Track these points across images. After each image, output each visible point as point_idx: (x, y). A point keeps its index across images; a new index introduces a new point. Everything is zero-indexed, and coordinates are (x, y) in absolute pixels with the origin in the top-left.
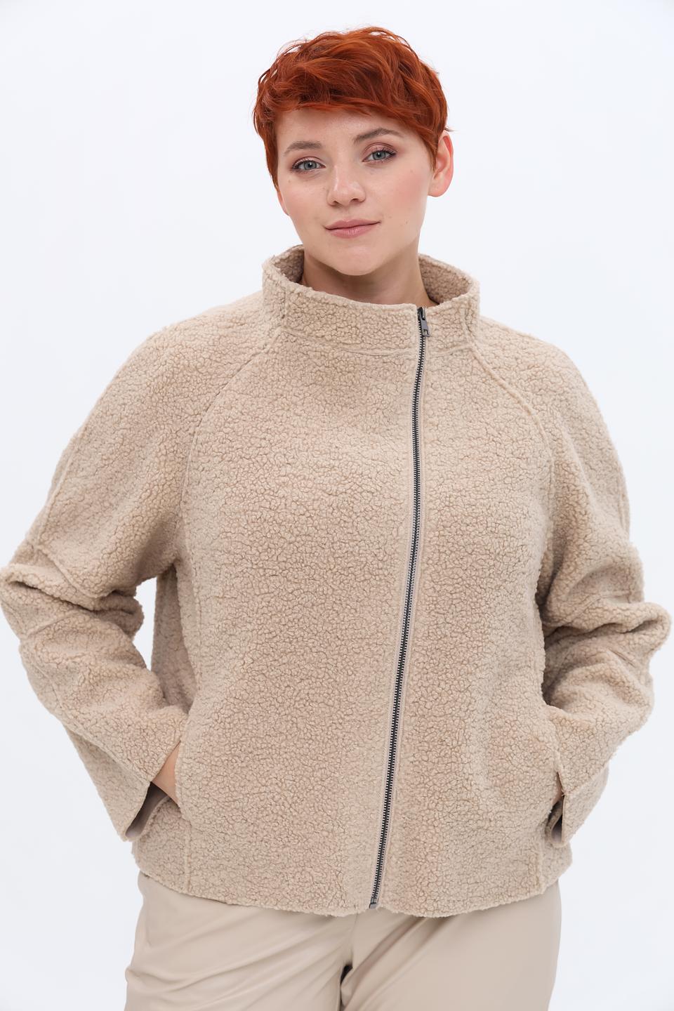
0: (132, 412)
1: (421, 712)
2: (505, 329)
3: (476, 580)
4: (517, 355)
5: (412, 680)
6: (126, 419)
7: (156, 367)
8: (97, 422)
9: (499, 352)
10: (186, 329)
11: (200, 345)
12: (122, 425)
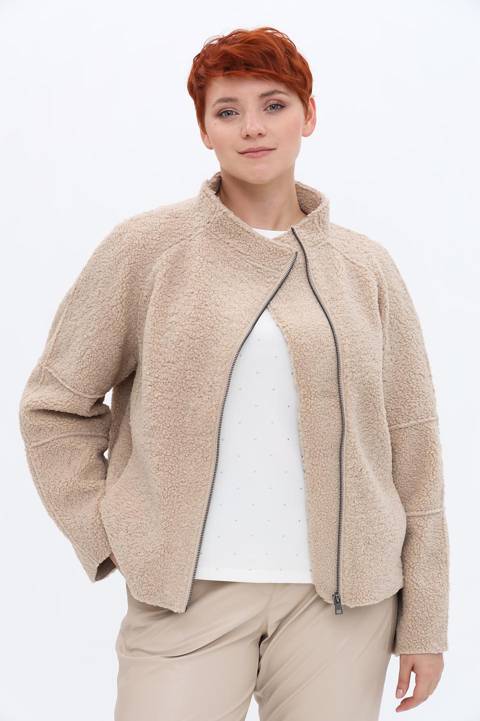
0: (105, 276)
1: (355, 474)
2: (349, 231)
3: (369, 391)
4: (357, 246)
5: (348, 454)
6: (101, 281)
7: (119, 246)
8: (83, 284)
9: (346, 244)
10: (138, 220)
11: (147, 230)
12: (99, 285)
